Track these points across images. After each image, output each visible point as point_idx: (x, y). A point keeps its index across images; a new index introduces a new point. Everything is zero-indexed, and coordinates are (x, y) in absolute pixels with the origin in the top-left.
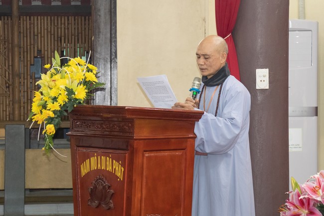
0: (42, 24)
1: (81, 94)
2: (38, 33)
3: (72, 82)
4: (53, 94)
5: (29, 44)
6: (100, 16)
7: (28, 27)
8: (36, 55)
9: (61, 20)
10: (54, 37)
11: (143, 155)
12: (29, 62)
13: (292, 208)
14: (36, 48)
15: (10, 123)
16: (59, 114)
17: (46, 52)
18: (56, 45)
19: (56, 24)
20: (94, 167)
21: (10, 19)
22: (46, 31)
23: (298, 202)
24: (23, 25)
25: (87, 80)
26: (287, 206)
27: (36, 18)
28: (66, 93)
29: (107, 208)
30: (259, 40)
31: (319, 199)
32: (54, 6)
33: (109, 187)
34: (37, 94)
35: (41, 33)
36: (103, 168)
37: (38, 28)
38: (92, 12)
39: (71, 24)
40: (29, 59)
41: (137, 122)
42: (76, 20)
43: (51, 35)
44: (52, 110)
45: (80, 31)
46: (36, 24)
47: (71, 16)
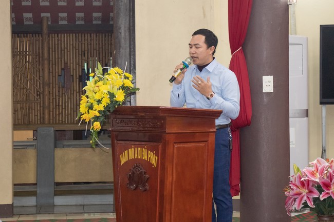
0: (68, 40)
1: (120, 97)
2: (64, 48)
3: (113, 88)
4: (97, 97)
5: (57, 58)
6: (121, 33)
7: (56, 43)
8: (63, 67)
9: (85, 37)
10: (79, 51)
11: (174, 146)
12: (57, 73)
13: (295, 188)
14: (63, 61)
15: (41, 126)
16: (103, 113)
17: (72, 64)
18: (80, 59)
19: (80, 41)
20: (132, 157)
21: (40, 36)
22: (71, 46)
23: (299, 183)
24: (52, 41)
25: (125, 85)
26: (290, 187)
27: (63, 35)
28: (109, 96)
29: (144, 189)
30: (265, 53)
31: (317, 180)
32: (78, 25)
33: (145, 173)
34: (84, 97)
35: (67, 48)
36: (139, 158)
37: (64, 44)
38: (114, 30)
39: (93, 40)
40: (57, 71)
41: (168, 119)
42: (98, 37)
43: (76, 49)
44: (97, 110)
45: (101, 47)
46: (63, 41)
47: (94, 33)
